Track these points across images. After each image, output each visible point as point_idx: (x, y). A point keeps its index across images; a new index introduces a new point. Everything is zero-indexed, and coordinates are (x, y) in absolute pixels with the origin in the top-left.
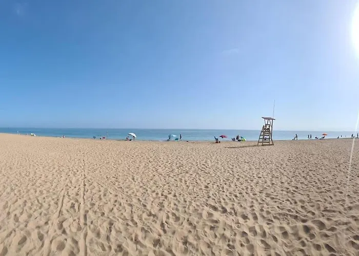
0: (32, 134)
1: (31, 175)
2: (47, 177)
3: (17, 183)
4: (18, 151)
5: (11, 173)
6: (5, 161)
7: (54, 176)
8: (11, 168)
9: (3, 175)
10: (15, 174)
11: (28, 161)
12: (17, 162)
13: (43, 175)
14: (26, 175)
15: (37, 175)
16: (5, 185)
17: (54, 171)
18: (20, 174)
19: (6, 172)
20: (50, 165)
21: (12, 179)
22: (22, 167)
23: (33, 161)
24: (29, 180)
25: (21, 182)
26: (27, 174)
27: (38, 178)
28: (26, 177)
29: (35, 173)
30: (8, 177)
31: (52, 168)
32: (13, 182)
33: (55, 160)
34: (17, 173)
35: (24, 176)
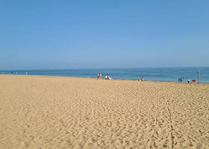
0: (106, 77)
1: (114, 125)
2: (131, 127)
3: (98, 134)
4: (91, 98)
5: (88, 124)
6: (78, 110)
7: (138, 126)
8: (87, 119)
9: (80, 126)
10: (94, 125)
11: (107, 110)
12: (93, 111)
13: (127, 125)
14: (107, 125)
15: (121, 125)
16: (85, 136)
17: (137, 121)
18: (100, 124)
19: (82, 122)
20: (132, 115)
21: (91, 130)
22: (100, 117)
23: (113, 110)
24: (112, 130)
25: (102, 132)
26: (109, 124)
27: (122, 128)
28: (107, 127)
29: (118, 122)
30: (86, 128)
31: (134, 117)
32: (93, 132)
33: (137, 109)
34: (97, 123)
35: (105, 126)
